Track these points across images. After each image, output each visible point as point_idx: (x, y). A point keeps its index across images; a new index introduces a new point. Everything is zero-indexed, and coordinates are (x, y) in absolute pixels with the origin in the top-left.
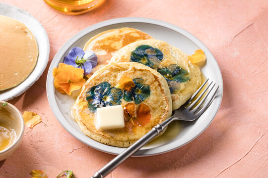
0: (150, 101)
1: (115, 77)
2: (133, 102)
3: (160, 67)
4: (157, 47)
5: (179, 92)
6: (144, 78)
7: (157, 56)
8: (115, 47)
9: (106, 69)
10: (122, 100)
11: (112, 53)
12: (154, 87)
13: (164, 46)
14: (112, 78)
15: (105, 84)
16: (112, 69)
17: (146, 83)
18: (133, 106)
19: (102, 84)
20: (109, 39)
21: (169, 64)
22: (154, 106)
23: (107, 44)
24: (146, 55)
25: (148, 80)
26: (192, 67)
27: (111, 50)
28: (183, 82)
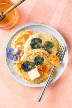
0: (45, 62)
1: (29, 58)
2: (39, 65)
3: (42, 46)
4: (38, 37)
5: (52, 53)
6: (40, 55)
7: (39, 41)
8: (22, 42)
9: (25, 56)
10: (35, 66)
11: (23, 45)
12: (44, 57)
13: (40, 35)
14: (29, 59)
15: (27, 62)
16: (27, 56)
17: (41, 56)
18: (40, 67)
19: (26, 62)
20: (19, 39)
21: (45, 43)
22: (47, 64)
23: (19, 42)
24: (36, 43)
25: (41, 55)
26: (53, 39)
27: (21, 44)
28: (52, 47)
